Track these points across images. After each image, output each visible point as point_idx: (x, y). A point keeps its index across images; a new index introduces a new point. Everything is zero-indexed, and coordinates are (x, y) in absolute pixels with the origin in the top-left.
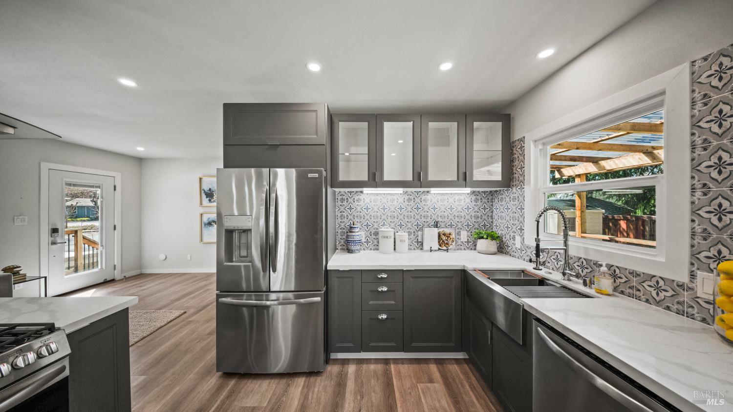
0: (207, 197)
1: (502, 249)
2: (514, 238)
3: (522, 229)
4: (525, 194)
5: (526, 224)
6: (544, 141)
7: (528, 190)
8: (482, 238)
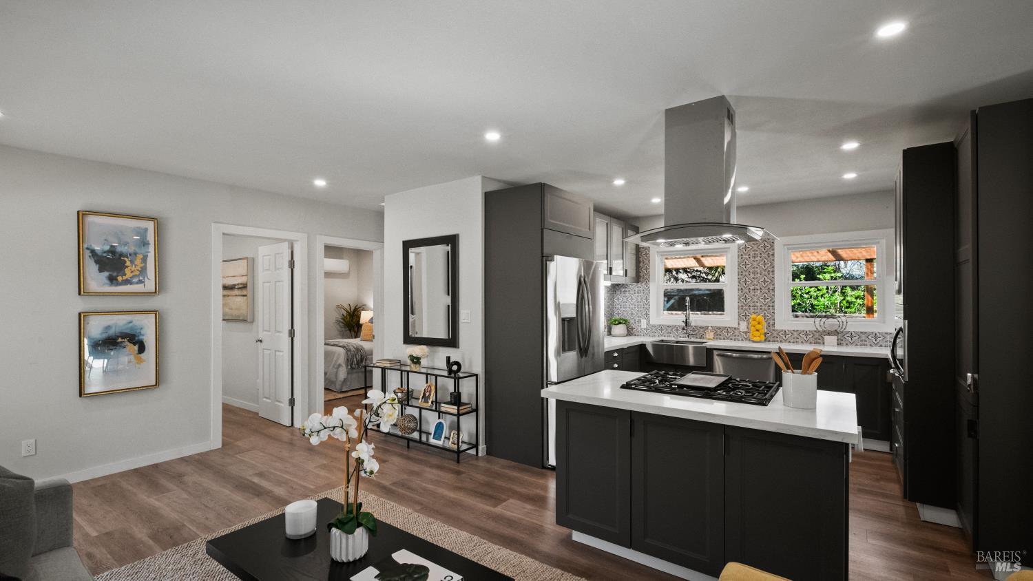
0: (101, 270)
1: (630, 333)
2: (639, 321)
3: (647, 314)
4: (651, 289)
5: (651, 309)
6: (662, 254)
7: (652, 286)
8: (620, 323)
